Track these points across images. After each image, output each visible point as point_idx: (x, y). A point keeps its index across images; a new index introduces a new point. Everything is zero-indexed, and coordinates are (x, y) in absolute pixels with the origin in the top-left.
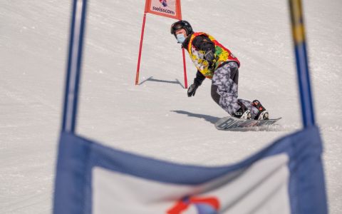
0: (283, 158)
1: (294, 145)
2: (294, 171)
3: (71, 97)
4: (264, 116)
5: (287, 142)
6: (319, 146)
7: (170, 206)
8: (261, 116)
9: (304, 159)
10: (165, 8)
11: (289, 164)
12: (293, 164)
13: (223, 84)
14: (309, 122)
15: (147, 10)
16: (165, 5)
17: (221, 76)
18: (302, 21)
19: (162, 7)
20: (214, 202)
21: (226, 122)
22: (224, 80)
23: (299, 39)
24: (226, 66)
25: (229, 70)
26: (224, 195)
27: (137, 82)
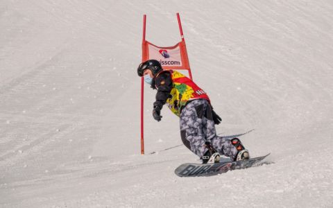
4: (242, 156)
8: (239, 156)
13: (190, 127)
17: (187, 119)
21: (186, 169)
22: (190, 122)
24: (189, 106)
25: (194, 110)
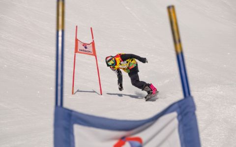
0: (175, 114)
1: (180, 107)
2: (180, 121)
3: (59, 88)
5: (176, 105)
6: (193, 107)
7: (115, 142)
9: (186, 114)
10: (86, 50)
11: (178, 117)
12: (180, 117)
14: (187, 95)
15: (76, 51)
16: (86, 48)
18: (180, 41)
19: (85, 49)
20: (139, 140)
23: (179, 51)
26: (144, 135)
27: (73, 93)
